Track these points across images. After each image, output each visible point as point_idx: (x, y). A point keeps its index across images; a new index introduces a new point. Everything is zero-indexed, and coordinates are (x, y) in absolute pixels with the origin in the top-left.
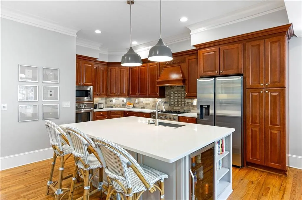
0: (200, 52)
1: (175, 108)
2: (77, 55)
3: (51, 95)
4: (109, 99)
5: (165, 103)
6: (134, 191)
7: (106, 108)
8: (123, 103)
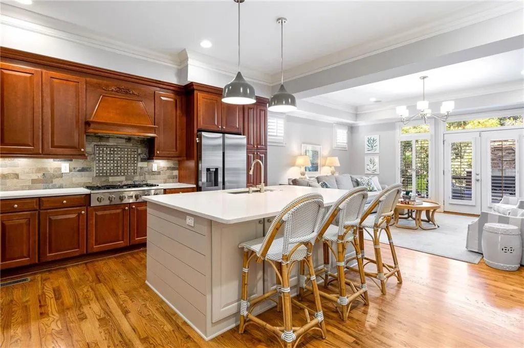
1: (111, 179)
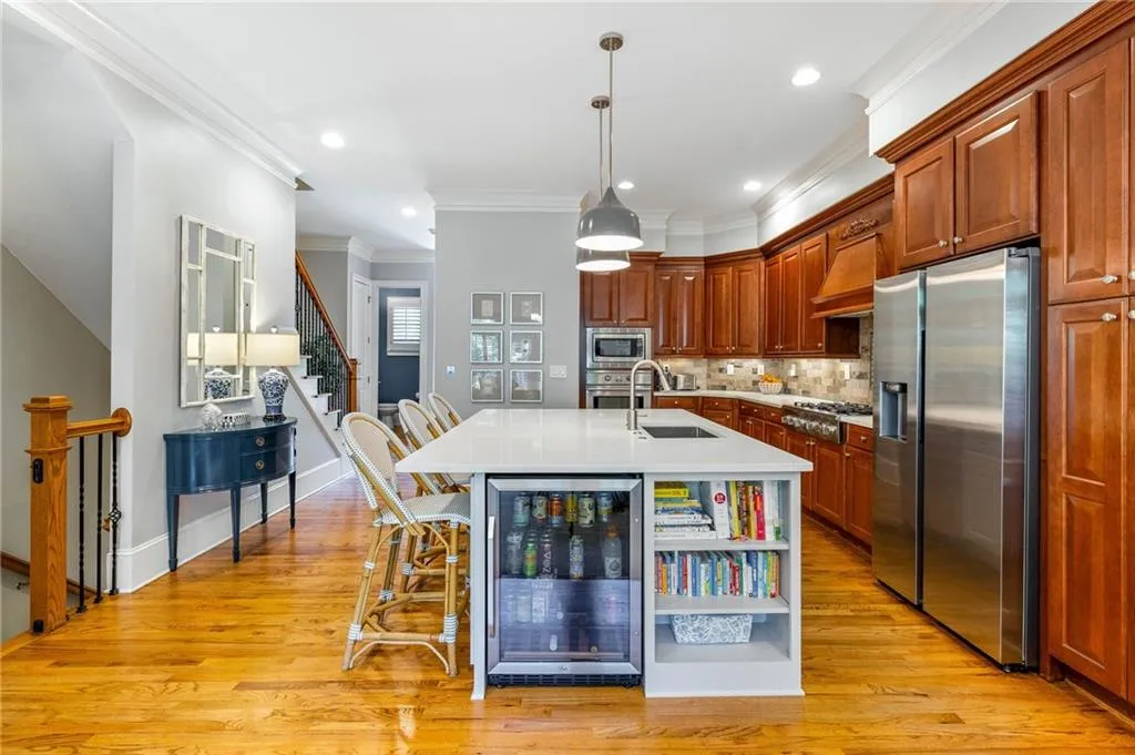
4: (715, 365)
5: (861, 376)
7: (708, 389)
8: (755, 377)
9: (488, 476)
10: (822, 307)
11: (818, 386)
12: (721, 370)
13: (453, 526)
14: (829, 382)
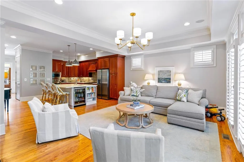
0: (99, 60)
2: (53, 59)
3: (42, 76)
4: (69, 78)
5: (92, 79)
6: (60, 94)
7: (68, 82)
9: (74, 88)
10: (88, 71)
11: (86, 81)
12: (70, 79)
13: (68, 94)
14: (88, 80)
